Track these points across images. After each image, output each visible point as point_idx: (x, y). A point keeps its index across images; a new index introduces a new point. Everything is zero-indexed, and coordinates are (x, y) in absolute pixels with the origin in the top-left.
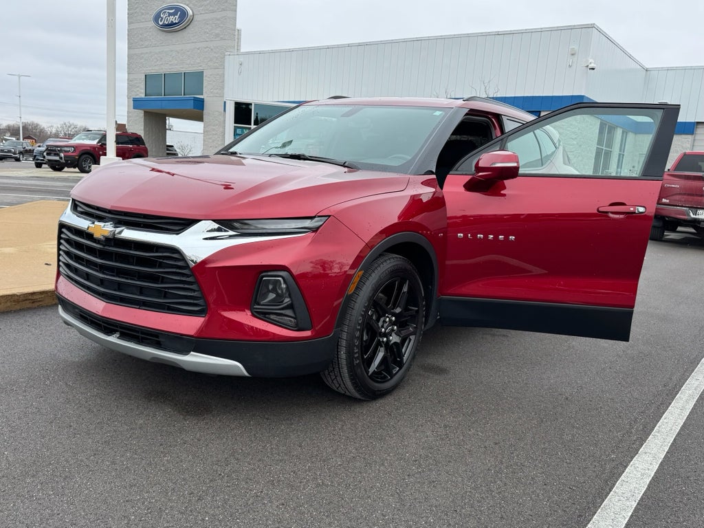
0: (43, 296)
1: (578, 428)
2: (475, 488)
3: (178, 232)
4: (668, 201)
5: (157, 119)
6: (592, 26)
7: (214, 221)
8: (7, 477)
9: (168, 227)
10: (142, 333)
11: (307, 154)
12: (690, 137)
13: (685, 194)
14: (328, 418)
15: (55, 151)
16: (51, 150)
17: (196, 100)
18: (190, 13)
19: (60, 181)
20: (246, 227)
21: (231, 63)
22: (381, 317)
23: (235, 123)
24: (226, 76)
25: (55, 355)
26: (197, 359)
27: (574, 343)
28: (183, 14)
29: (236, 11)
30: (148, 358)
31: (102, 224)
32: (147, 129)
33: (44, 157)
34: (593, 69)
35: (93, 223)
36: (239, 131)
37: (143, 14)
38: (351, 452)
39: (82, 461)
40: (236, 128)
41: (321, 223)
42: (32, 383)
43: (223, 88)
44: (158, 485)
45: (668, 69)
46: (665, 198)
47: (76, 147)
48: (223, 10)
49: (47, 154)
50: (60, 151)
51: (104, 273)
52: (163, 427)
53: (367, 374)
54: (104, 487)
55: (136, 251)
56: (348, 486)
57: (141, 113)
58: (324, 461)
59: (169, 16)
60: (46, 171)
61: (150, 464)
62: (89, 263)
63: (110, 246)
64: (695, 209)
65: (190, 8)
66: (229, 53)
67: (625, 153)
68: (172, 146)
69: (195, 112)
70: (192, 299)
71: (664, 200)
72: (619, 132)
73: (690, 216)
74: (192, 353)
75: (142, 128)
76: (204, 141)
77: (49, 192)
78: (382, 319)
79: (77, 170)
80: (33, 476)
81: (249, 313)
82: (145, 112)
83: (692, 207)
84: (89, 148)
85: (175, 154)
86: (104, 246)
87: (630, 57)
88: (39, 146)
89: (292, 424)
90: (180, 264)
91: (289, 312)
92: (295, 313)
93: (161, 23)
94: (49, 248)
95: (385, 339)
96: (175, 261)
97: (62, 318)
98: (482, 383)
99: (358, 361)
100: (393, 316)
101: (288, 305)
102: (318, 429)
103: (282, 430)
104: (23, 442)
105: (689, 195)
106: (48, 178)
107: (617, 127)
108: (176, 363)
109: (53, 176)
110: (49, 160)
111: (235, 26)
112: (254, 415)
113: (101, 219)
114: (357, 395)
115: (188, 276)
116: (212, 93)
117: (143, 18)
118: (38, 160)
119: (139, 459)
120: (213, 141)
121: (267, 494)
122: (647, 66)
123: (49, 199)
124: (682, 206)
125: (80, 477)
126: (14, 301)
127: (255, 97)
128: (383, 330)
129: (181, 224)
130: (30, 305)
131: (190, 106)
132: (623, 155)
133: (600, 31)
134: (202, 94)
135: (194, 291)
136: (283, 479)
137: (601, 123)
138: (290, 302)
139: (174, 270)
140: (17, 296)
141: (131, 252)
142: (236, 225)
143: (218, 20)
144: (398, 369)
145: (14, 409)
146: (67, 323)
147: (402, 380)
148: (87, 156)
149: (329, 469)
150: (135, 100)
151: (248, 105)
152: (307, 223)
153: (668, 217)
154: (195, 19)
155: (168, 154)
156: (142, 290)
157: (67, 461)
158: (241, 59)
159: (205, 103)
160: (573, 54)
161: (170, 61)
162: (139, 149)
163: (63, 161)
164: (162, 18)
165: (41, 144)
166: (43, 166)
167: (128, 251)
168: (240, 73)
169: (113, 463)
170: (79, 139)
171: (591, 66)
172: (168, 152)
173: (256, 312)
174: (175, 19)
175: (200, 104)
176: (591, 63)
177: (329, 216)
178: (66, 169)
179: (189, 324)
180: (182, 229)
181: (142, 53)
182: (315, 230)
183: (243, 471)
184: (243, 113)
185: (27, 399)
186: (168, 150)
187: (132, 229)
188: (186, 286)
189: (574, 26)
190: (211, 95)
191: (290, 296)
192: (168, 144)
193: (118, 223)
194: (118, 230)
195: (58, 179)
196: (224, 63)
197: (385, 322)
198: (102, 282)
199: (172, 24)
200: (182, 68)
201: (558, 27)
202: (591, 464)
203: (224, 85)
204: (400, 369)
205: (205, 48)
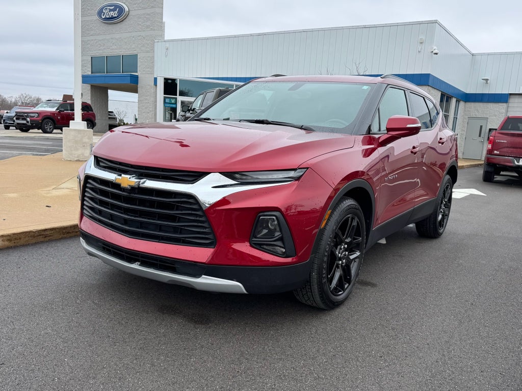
0: (52, 232)
1: (488, 327)
2: (433, 376)
3: (193, 181)
4: (498, 152)
5: (100, 90)
6: (436, 22)
7: (220, 173)
8: (73, 379)
9: (184, 178)
10: (160, 261)
11: (270, 120)
12: (505, 105)
13: (511, 147)
14: (303, 324)
15: (23, 116)
16: (19, 116)
17: (132, 76)
18: (127, 9)
19: (29, 140)
20: (244, 177)
21: (159, 48)
22: (339, 245)
23: (164, 94)
24: (155, 59)
25: (76, 279)
26: (207, 281)
27: (461, 261)
28: (121, 10)
29: (162, 8)
30: (165, 281)
31: (128, 176)
32: (93, 99)
33: (14, 121)
34: (437, 54)
35: (121, 175)
36: (167, 100)
37: (89, 10)
38: (330, 351)
39: (128, 364)
40: (165, 98)
41: (301, 174)
42: (66, 302)
43: (153, 67)
44: (194, 382)
45: (488, 54)
46: (496, 150)
47: (39, 113)
48: (152, 7)
49: (17, 119)
50: (27, 116)
51: (128, 215)
52: (181, 334)
53: (330, 290)
54: (152, 385)
55: (157, 197)
56: (338, 379)
57: (88, 87)
58: (313, 359)
59: (110, 12)
60: (14, 132)
61: (182, 365)
62: (113, 207)
63: (135, 194)
64: (518, 158)
65: (126, 5)
66: (157, 41)
67: (458, 117)
68: (112, 112)
69: (132, 85)
70: (204, 234)
71: (495, 152)
72: (454, 100)
73: (515, 163)
74: (203, 276)
75: (90, 98)
76: (139, 108)
77: (23, 149)
78: (339, 247)
79: (40, 131)
80: (94, 378)
81: (248, 244)
82: (92, 86)
83: (516, 157)
84: (49, 114)
85: (114, 118)
86: (130, 193)
87: (462, 45)
88: (7, 113)
89: (278, 330)
90: (194, 207)
91: (279, 243)
92: (284, 244)
93: (103, 17)
94: (45, 193)
95: (340, 262)
96: (191, 205)
97: (86, 250)
98: (406, 294)
99: (325, 280)
100: (345, 244)
101: (279, 238)
102: (298, 333)
103: (272, 335)
104: (76, 350)
105: (514, 148)
106: (19, 137)
107: (452, 97)
108: (189, 284)
109: (22, 136)
110: (18, 124)
111: (162, 19)
112: (247, 323)
113: (126, 172)
114: (322, 306)
115: (200, 216)
116: (144, 71)
117: (89, 13)
118: (6, 123)
119: (171, 361)
120: (146, 108)
121: (280, 387)
122: (473, 52)
123: (25, 154)
124: (509, 156)
125: (131, 378)
126: (31, 236)
127: (179, 74)
128: (340, 255)
129: (195, 176)
130: (42, 240)
131: (127, 81)
132: (457, 118)
133: (440, 25)
134: (137, 72)
135: (205, 228)
136: (287, 374)
137: (441, 94)
138: (281, 235)
139: (190, 212)
140: (33, 232)
141: (153, 198)
142: (237, 176)
143: (148, 15)
144: (347, 285)
145: (59, 324)
146: (90, 254)
147: (350, 293)
148: (48, 120)
149: (319, 365)
150: (83, 77)
151: (174, 80)
152: (292, 174)
153: (499, 165)
154: (130, 14)
155: (109, 118)
156: (160, 228)
157: (116, 364)
158: (167, 45)
159: (139, 78)
160: (421, 43)
161: (111, 47)
162: (89, 114)
163: (29, 124)
164: (104, 13)
165: (9, 111)
166: (11, 128)
167: (151, 197)
168: (166, 56)
169: (153, 365)
170: (41, 107)
171: (435, 52)
172: (110, 116)
173: (253, 243)
174: (114, 14)
175: (135, 79)
176: (435, 50)
177: (308, 168)
178: (31, 131)
179: (202, 254)
180: (196, 179)
181: (88, 40)
182: (298, 179)
183: (254, 368)
184: (170, 87)
185: (66, 316)
186: (109, 115)
187: (154, 180)
188: (200, 224)
189: (422, 22)
190: (144, 73)
191: (281, 231)
192: (109, 110)
193: (141, 175)
194: (142, 181)
195: (26, 138)
196: (154, 48)
197: (341, 249)
198: (126, 222)
199: (112, 18)
200: (121, 52)
201: (410, 22)
202: (509, 355)
203: (154, 65)
204: (349, 284)
205: (138, 36)
